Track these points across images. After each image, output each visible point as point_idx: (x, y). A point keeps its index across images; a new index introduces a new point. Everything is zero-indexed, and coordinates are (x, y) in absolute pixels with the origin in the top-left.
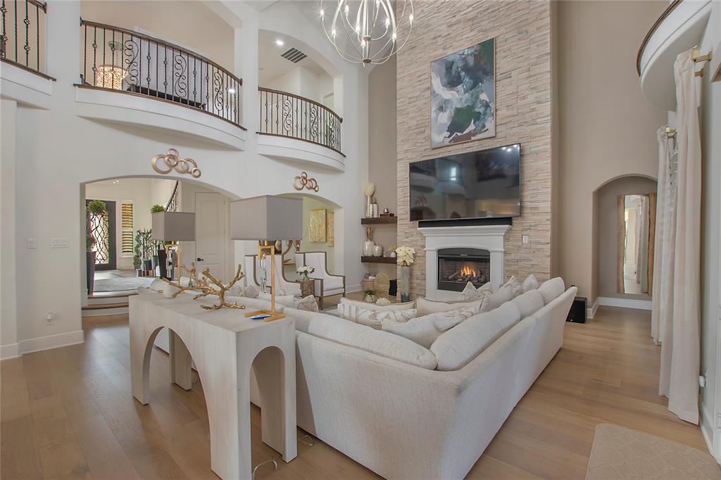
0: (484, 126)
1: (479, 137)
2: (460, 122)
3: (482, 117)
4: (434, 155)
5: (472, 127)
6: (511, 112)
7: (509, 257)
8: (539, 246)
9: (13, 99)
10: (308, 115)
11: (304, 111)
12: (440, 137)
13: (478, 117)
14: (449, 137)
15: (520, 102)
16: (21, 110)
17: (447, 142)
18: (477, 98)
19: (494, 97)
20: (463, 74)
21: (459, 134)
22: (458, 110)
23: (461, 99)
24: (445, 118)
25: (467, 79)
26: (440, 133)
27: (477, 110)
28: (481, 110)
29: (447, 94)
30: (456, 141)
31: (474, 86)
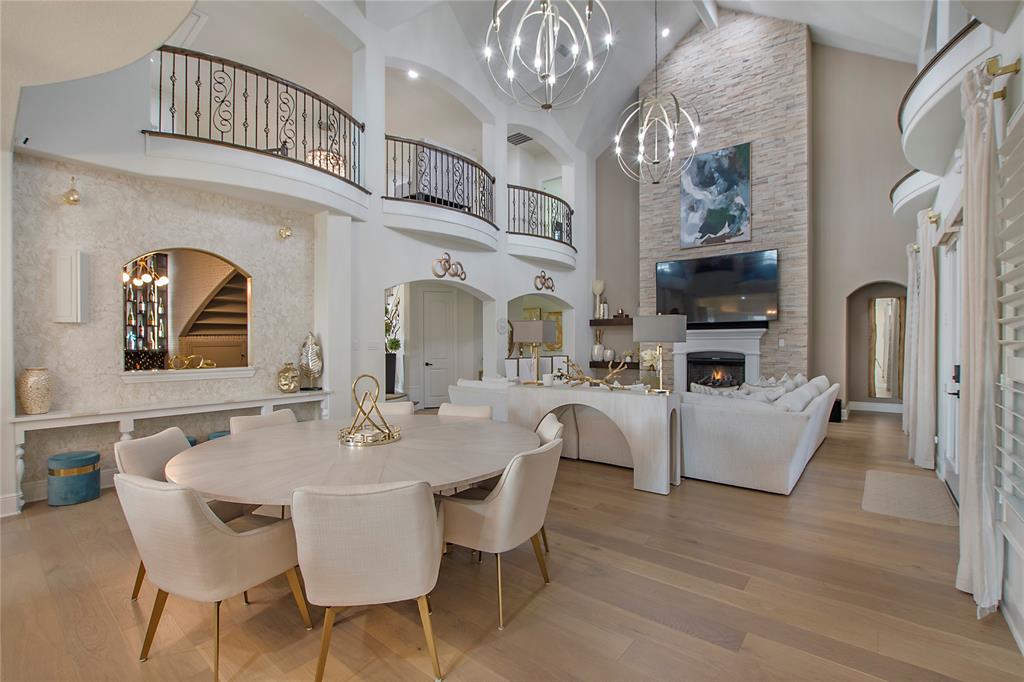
0: (739, 230)
1: (733, 240)
2: (713, 223)
3: (737, 220)
4: (683, 256)
5: (726, 230)
6: (766, 217)
7: (765, 360)
8: (796, 350)
9: (348, 215)
10: (527, 206)
11: (522, 201)
12: (690, 238)
13: (732, 220)
14: (701, 238)
15: (777, 208)
16: (355, 223)
17: (699, 241)
18: (732, 201)
19: (749, 200)
20: (716, 175)
21: (712, 236)
22: (710, 212)
23: (715, 201)
24: (696, 219)
25: (721, 181)
26: (690, 233)
27: (731, 213)
28: (737, 213)
29: (699, 194)
30: (709, 242)
31: (729, 188)
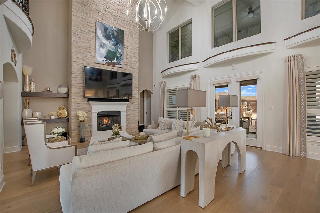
0: (120, 63)
1: (118, 66)
2: (111, 56)
3: (119, 58)
4: (96, 66)
5: (115, 61)
6: (127, 61)
7: (127, 114)
12: (101, 59)
13: (118, 58)
14: (105, 61)
15: (131, 59)
17: (104, 62)
18: (118, 50)
19: (123, 51)
20: (112, 36)
21: (110, 62)
22: (109, 51)
23: (111, 47)
24: (103, 51)
25: (113, 40)
26: (101, 57)
27: (117, 55)
28: (119, 56)
29: (105, 41)
30: (109, 64)
31: (116, 44)
